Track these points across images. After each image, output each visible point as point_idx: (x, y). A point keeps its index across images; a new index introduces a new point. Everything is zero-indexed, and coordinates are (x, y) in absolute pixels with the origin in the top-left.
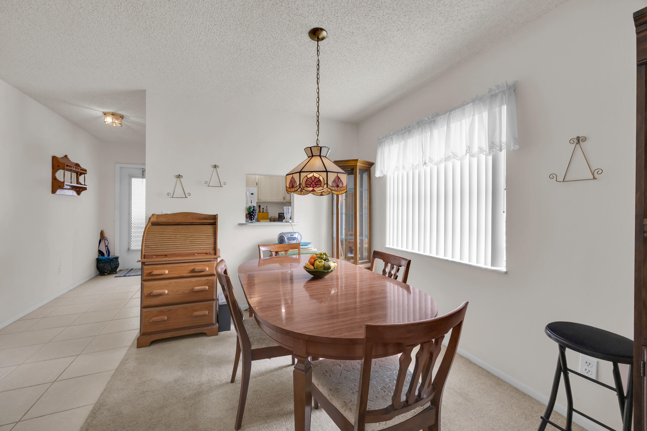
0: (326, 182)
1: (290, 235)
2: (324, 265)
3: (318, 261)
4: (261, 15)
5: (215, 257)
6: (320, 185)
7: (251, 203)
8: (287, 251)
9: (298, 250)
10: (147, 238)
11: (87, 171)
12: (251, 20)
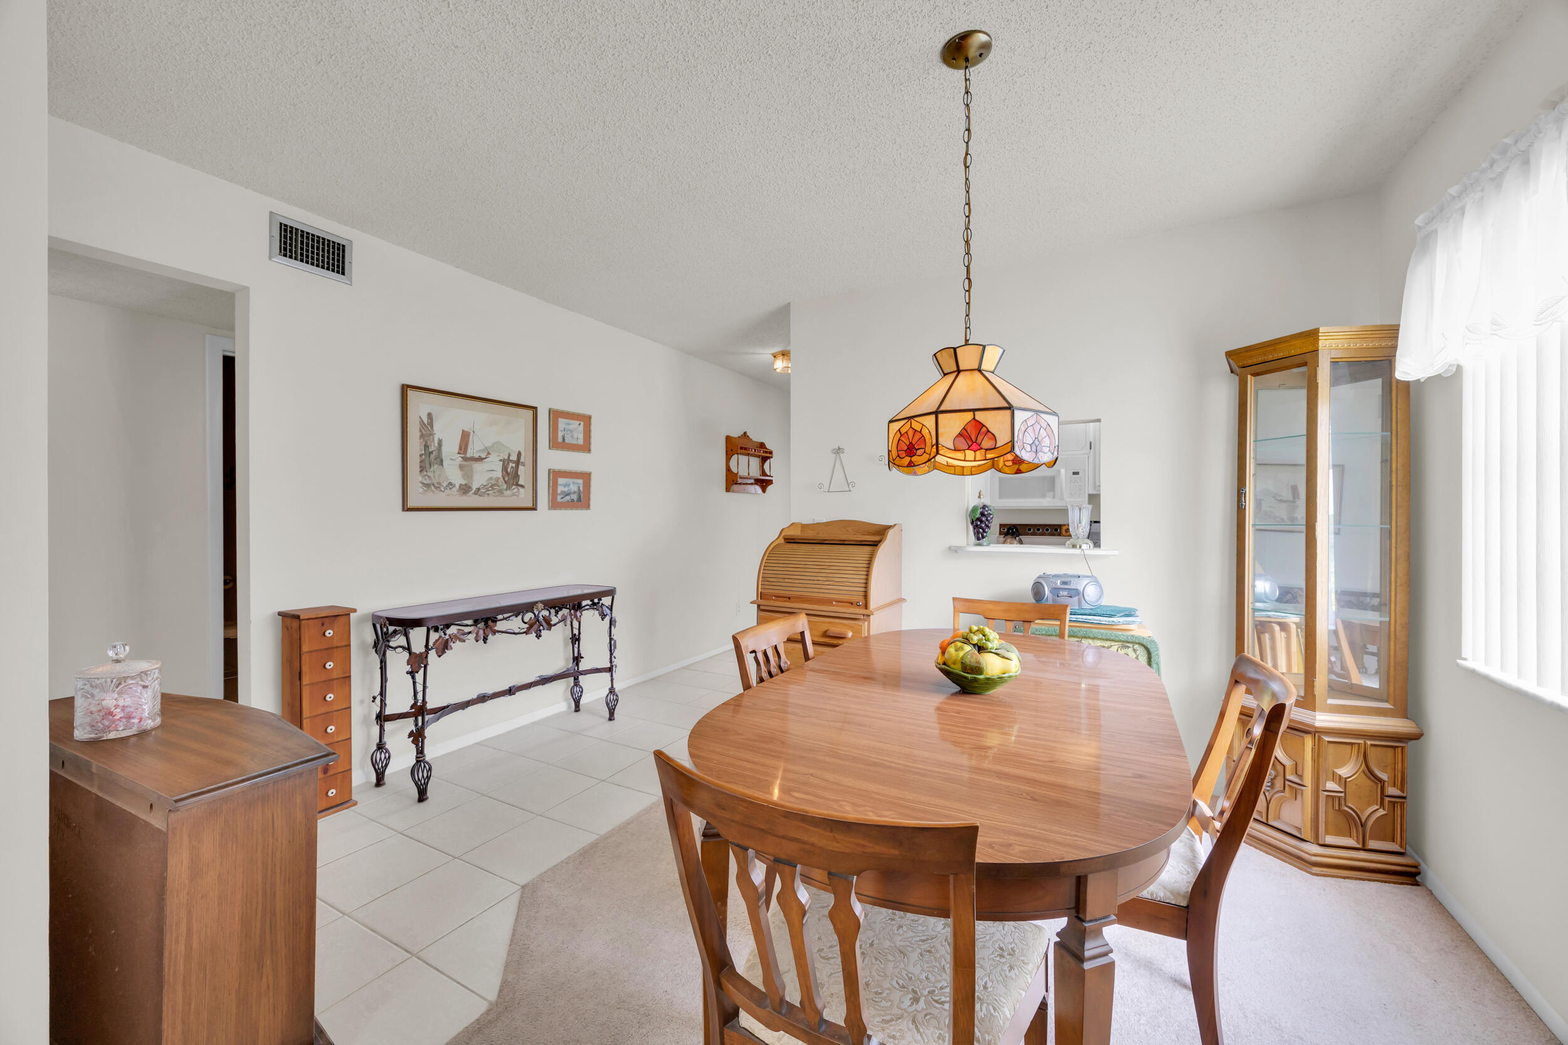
0: (934, 442)
1: (1059, 581)
2: (963, 657)
3: (956, 646)
4: (828, 95)
5: (865, 612)
6: (923, 450)
7: (979, 497)
8: (1029, 623)
9: (1058, 623)
10: (767, 565)
11: (774, 453)
12: (822, 115)
